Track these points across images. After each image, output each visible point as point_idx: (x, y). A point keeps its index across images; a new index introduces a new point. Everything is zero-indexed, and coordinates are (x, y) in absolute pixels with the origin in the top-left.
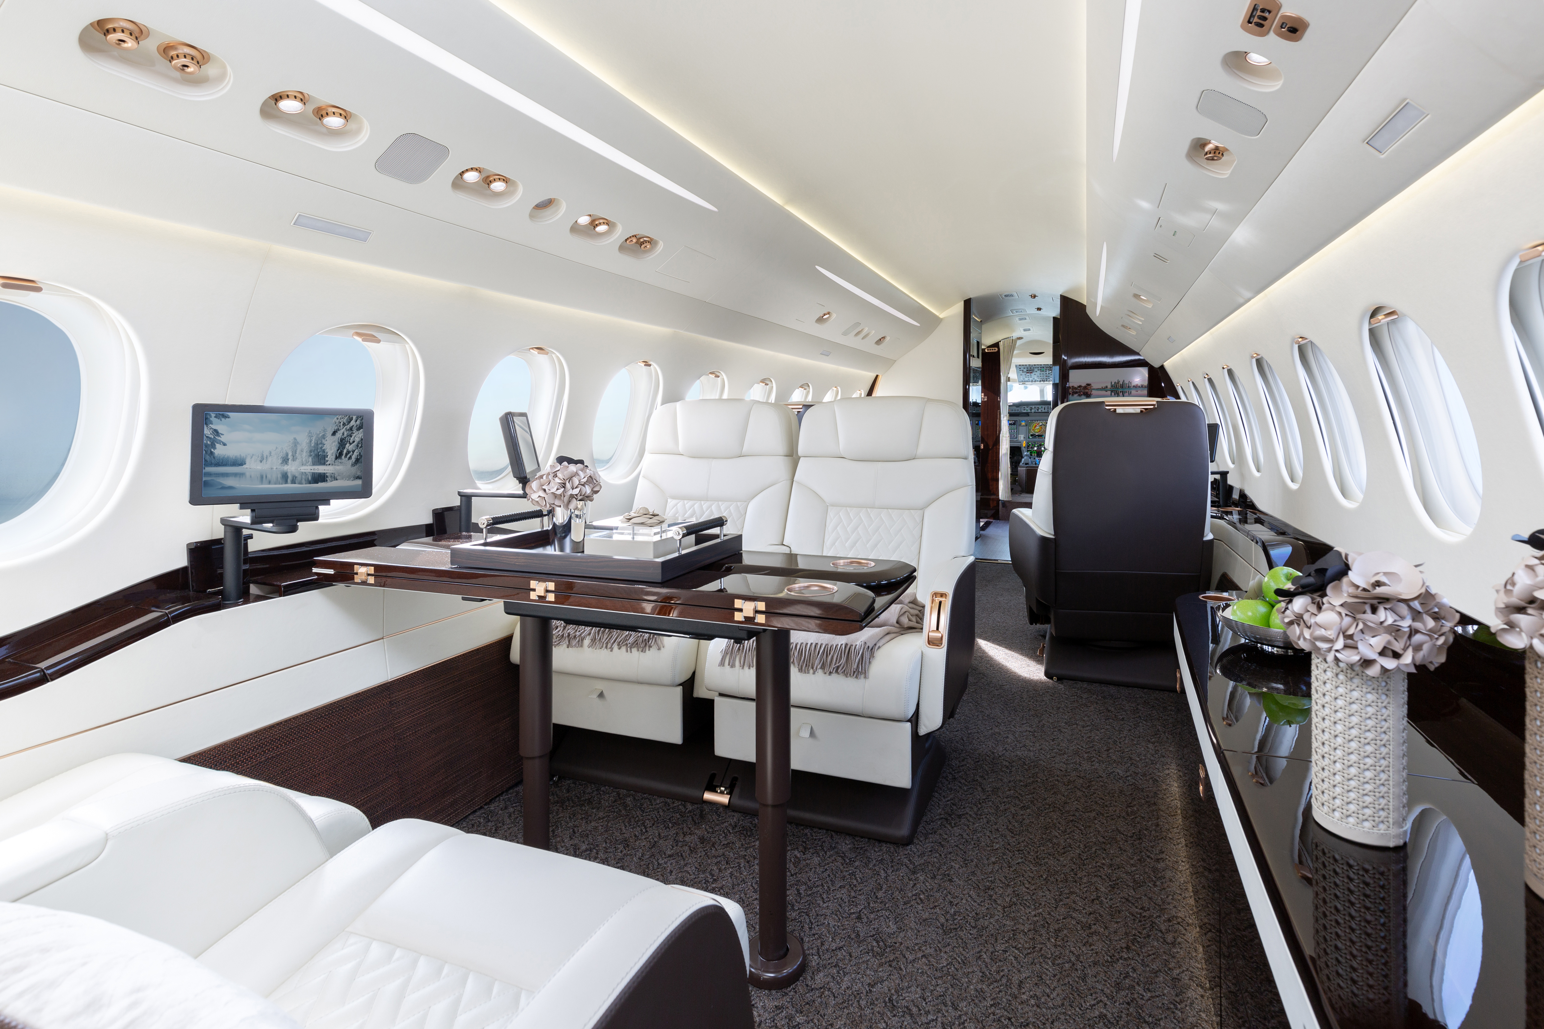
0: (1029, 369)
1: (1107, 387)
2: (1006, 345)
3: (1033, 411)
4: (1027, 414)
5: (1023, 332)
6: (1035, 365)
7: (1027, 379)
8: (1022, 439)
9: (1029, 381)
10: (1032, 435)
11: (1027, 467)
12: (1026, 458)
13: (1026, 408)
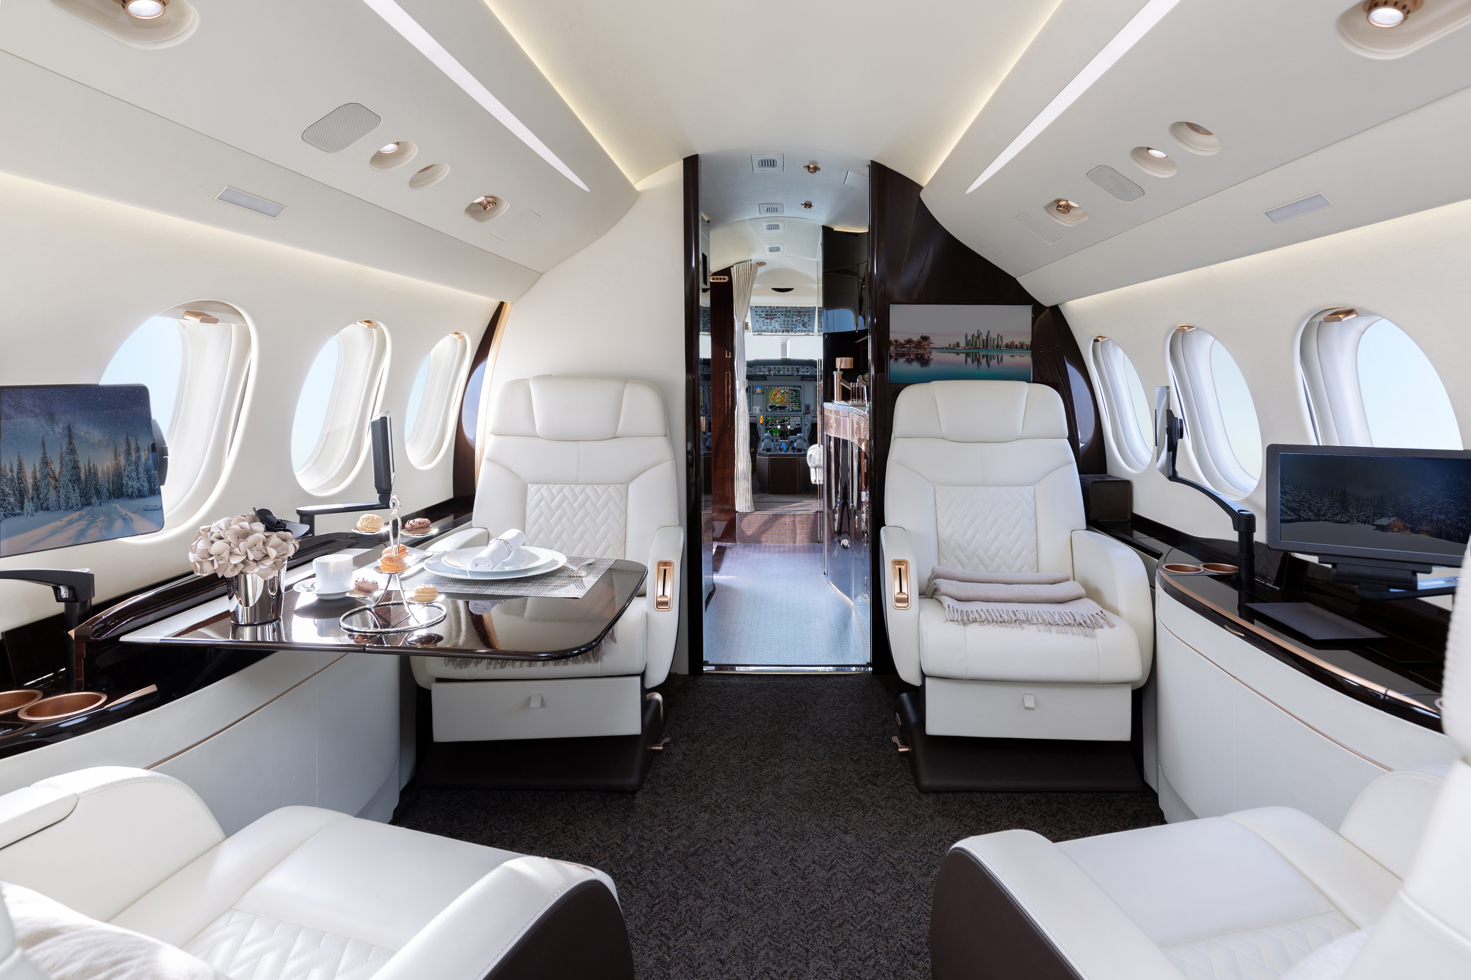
0: (769, 313)
1: (958, 345)
2: (741, 272)
3: (772, 373)
4: (764, 378)
5: (768, 253)
6: (778, 307)
7: (764, 328)
8: (758, 411)
9: (768, 331)
10: (771, 407)
11: (770, 455)
12: (766, 441)
13: (762, 369)
